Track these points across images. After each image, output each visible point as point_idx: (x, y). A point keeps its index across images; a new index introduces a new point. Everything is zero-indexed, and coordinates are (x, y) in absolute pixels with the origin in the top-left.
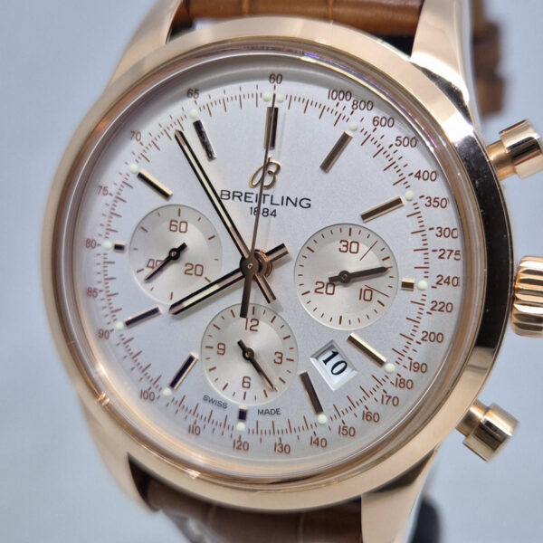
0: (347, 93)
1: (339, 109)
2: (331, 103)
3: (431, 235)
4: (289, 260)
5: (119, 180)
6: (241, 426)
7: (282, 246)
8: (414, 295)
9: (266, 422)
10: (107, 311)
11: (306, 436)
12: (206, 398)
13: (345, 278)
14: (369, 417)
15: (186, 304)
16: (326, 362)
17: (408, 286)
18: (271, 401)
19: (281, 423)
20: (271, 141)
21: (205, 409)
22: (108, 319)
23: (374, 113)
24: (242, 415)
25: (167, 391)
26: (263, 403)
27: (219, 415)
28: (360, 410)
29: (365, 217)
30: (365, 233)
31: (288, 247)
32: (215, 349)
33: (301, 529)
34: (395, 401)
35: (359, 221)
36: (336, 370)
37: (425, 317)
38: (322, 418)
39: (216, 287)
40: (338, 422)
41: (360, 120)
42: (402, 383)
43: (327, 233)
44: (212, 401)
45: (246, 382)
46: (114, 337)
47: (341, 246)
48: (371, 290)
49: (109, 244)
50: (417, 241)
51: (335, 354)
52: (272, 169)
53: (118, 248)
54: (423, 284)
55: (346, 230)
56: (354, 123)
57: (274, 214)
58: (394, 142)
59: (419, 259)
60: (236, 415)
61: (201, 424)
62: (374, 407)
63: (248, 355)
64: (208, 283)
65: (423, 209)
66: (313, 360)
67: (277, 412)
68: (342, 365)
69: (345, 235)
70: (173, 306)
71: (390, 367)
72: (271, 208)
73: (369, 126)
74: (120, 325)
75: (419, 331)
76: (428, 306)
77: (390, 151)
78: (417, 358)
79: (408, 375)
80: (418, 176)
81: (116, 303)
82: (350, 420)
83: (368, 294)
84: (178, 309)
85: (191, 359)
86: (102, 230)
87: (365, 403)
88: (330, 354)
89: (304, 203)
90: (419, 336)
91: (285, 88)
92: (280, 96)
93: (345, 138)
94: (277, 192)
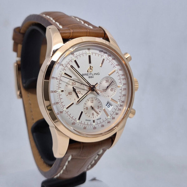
0: (102, 51)
1: (101, 54)
2: (100, 53)
3: (121, 76)
5: (60, 76)
6: (94, 124)
7: (97, 83)
8: (120, 88)
9: (99, 121)
10: (62, 106)
11: (106, 122)
12: (86, 120)
14: (117, 114)
15: (80, 100)
16: (106, 106)
18: (99, 116)
19: (101, 120)
20: (90, 62)
21: (86, 122)
22: (62, 108)
25: (78, 121)
26: (97, 117)
27: (89, 123)
28: (115, 113)
30: (110, 78)
32: (86, 109)
34: (120, 110)
35: (109, 76)
36: (108, 107)
37: (122, 92)
38: (109, 117)
39: (85, 95)
42: (121, 106)
43: (103, 79)
45: (93, 114)
47: (106, 81)
48: (112, 89)
49: (60, 91)
50: (119, 78)
51: (108, 104)
52: (91, 68)
53: (62, 91)
54: (121, 86)
55: (106, 78)
56: (104, 57)
57: (93, 77)
58: (112, 59)
59: (119, 81)
60: (93, 121)
61: (86, 126)
62: (117, 112)
65: (119, 71)
67: (100, 118)
71: (119, 103)
72: (92, 76)
73: (107, 57)
74: (65, 109)
76: (123, 89)
77: (111, 61)
78: (123, 100)
79: (122, 104)
80: (117, 65)
81: (63, 104)
82: (114, 116)
85: (82, 112)
86: (57, 88)
89: (98, 74)
90: (122, 96)
91: (91, 51)
92: (90, 53)
93: (104, 60)
94: (93, 73)
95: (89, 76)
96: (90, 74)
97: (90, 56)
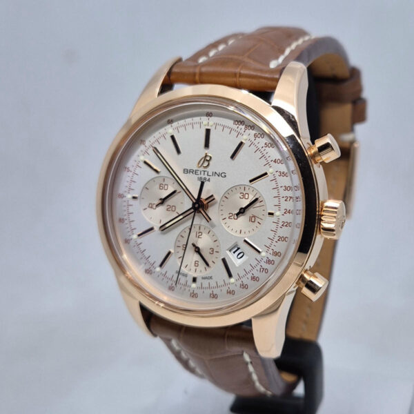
0: (242, 122)
1: (239, 130)
2: (235, 127)
3: (281, 190)
4: (216, 203)
5: (135, 164)
6: (194, 285)
7: (212, 196)
8: (274, 219)
9: (205, 283)
10: (129, 229)
11: (225, 289)
12: (177, 272)
13: (242, 211)
14: (254, 279)
15: (167, 225)
16: (234, 252)
17: (271, 214)
18: (209, 272)
19: (213, 283)
20: (207, 145)
22: (130, 233)
23: (254, 132)
24: (194, 280)
25: (158, 269)
26: (205, 274)
27: (183, 280)
28: (250, 276)
29: (251, 181)
30: (251, 189)
31: (215, 196)
32: (181, 248)
33: (226, 340)
34: (266, 271)
35: (249, 183)
36: (239, 257)
37: (279, 229)
38: (232, 280)
39: (181, 217)
40: (240, 282)
41: (248, 135)
42: (269, 262)
43: (233, 189)
45: (196, 264)
46: (132, 243)
47: (241, 195)
48: (254, 217)
49: (129, 196)
50: (275, 193)
51: (238, 249)
52: (208, 158)
53: (134, 198)
54: (277, 213)
55: (243, 188)
56: (245, 136)
57: (209, 180)
58: (264, 145)
59: (276, 201)
60: (192, 280)
62: (256, 274)
63: (198, 250)
64: (177, 215)
65: (277, 177)
66: (228, 252)
67: (211, 278)
68: (242, 254)
69: (242, 191)
70: (161, 227)
71: (263, 254)
72: (208, 178)
73: (253, 139)
75: (277, 236)
76: (281, 224)
77: (262, 150)
78: (276, 250)
79: (271, 258)
80: (275, 161)
81: (133, 225)
82: (245, 281)
83: (253, 219)
84: (163, 228)
85: (169, 253)
86: (127, 189)
87: (252, 272)
88: (236, 249)
89: (223, 175)
90: (277, 239)
91: (213, 120)
92: (211, 123)
93: (241, 144)
94: (210, 170)
95: (200, 176)
96: (202, 173)
97: (208, 131)
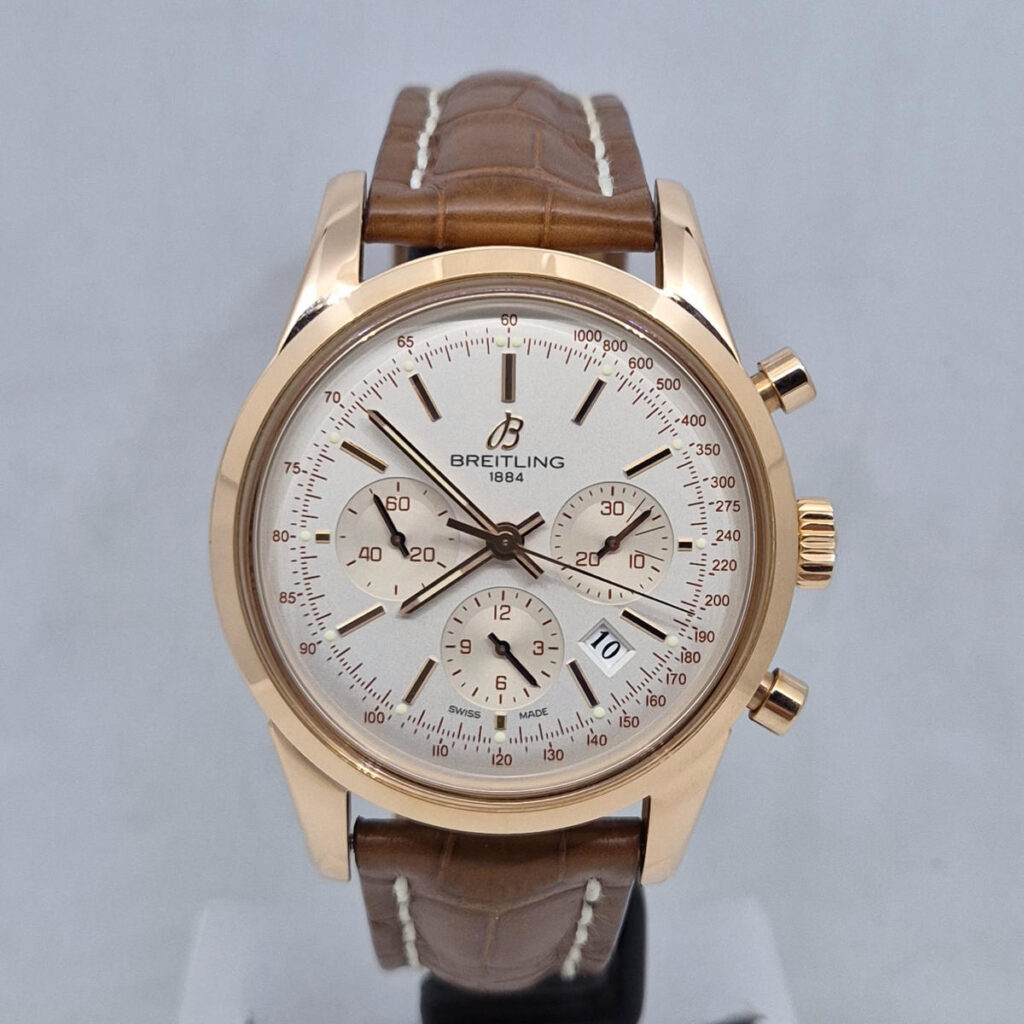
0: (596, 334)
1: (589, 352)
2: (579, 346)
3: (706, 487)
4: (544, 529)
5: (315, 453)
6: (500, 736)
7: (537, 515)
8: (693, 556)
9: (530, 727)
10: (312, 618)
11: (581, 734)
12: (452, 709)
13: (612, 545)
14: (654, 701)
15: (422, 598)
16: (595, 645)
17: (686, 545)
18: (535, 700)
19: (549, 724)
20: (509, 395)
21: (452, 722)
22: (314, 628)
23: (628, 355)
24: (501, 723)
25: (402, 708)
26: (526, 704)
27: (471, 726)
28: (642, 695)
29: (630, 473)
30: (630, 491)
31: (544, 516)
32: (459, 648)
34: (682, 679)
35: (624, 479)
36: (608, 653)
37: (707, 578)
38: (599, 711)
39: (458, 574)
40: (619, 713)
41: (613, 364)
42: (689, 657)
43: (585, 495)
44: (460, 712)
45: (500, 683)
46: (323, 651)
47: (603, 508)
48: (642, 555)
49: (307, 534)
50: (691, 495)
51: (604, 635)
52: (514, 425)
53: (322, 538)
54: (700, 542)
55: (607, 490)
56: (607, 367)
57: (520, 478)
58: (655, 386)
59: (695, 514)
60: (493, 723)
61: (447, 741)
62: (658, 689)
63: (503, 649)
65: (694, 458)
66: (587, 648)
67: (543, 712)
68: (615, 646)
69: (607, 496)
70: (405, 604)
71: (673, 639)
72: (516, 472)
73: (625, 369)
74: (330, 634)
75: (702, 595)
76: (709, 566)
77: (652, 396)
78: (703, 626)
79: (692, 646)
80: (686, 421)
81: (323, 607)
82: (631, 708)
83: (639, 559)
84: (412, 607)
85: (431, 664)
87: (648, 686)
88: (599, 635)
89: (556, 463)
90: (703, 601)
92: (516, 340)
93: (600, 385)
94: (522, 452)
95: (494, 470)
96: (502, 461)
97: (509, 361)
